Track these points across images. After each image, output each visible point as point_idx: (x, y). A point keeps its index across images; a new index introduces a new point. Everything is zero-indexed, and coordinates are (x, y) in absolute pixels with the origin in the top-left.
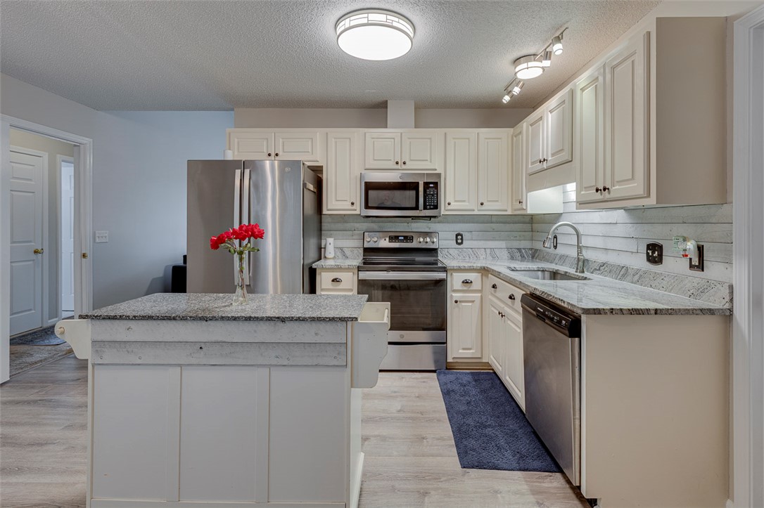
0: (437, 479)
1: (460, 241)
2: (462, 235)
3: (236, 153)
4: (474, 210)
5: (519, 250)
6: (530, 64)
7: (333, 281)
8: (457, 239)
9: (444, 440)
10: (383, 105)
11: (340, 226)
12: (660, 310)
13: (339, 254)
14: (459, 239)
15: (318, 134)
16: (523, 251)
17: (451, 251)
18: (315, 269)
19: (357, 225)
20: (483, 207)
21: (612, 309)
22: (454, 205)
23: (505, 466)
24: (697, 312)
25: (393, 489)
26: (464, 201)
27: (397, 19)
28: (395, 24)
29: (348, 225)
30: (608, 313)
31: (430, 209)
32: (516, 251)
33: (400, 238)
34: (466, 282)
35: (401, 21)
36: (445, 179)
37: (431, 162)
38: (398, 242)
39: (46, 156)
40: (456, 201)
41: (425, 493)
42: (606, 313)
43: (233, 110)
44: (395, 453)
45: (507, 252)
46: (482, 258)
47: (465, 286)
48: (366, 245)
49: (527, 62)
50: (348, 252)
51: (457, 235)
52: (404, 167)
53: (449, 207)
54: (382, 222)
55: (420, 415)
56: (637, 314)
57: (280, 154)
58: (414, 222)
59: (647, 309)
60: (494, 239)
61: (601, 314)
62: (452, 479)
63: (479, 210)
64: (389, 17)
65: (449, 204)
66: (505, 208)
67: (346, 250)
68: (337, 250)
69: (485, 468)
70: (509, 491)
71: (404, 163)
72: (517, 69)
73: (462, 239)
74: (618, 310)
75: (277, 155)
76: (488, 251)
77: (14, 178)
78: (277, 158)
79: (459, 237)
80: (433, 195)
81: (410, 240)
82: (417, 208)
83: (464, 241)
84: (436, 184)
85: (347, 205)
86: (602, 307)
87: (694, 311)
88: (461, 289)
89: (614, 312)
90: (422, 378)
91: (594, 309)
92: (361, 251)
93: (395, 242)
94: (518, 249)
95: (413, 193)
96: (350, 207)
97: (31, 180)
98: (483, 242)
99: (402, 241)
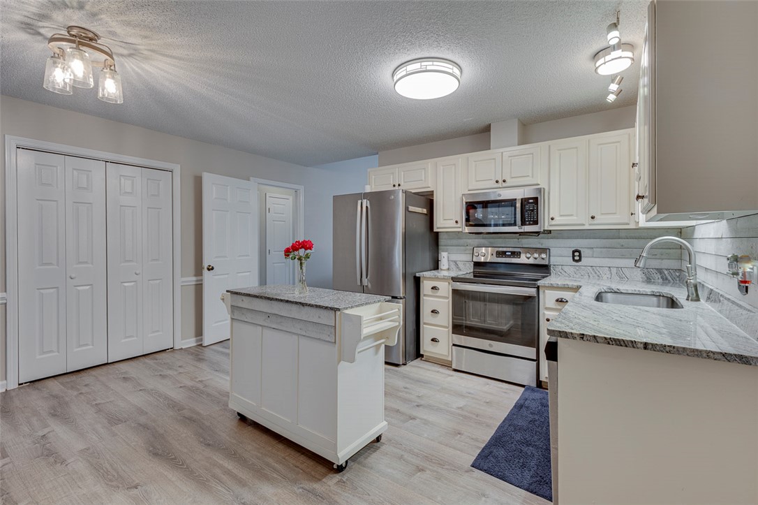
0: (441, 465)
1: (577, 258)
2: (579, 252)
3: (373, 186)
4: (584, 225)
5: (660, 271)
6: (608, 58)
7: (432, 288)
8: (574, 256)
9: (478, 441)
10: (487, 129)
11: (455, 242)
12: (652, 344)
13: (453, 266)
14: (577, 255)
15: (429, 164)
16: (666, 272)
17: (566, 268)
18: (419, 277)
19: (470, 241)
20: (595, 221)
21: (583, 335)
22: (558, 220)
23: (513, 480)
24: (716, 356)
25: (401, 457)
26: (572, 215)
27: (431, 63)
28: (429, 68)
29: (462, 241)
30: (578, 338)
31: (530, 224)
32: (654, 271)
33: (507, 253)
34: (560, 301)
35: (435, 63)
36: (549, 193)
37: (533, 177)
38: (505, 257)
39: (291, 198)
40: (561, 216)
41: (421, 470)
42: (574, 338)
43: (377, 153)
44: (426, 435)
45: (641, 273)
46: (605, 277)
47: (559, 305)
48: (475, 260)
49: (604, 56)
50: (461, 265)
51: (574, 252)
52: (504, 185)
53: (553, 222)
54: (493, 238)
55: (474, 417)
56: (617, 345)
57: (402, 184)
58: (522, 238)
59: (632, 342)
60: (623, 257)
61: (568, 338)
62: (454, 470)
63: (590, 225)
64: (423, 64)
65: (552, 219)
66: (626, 221)
67: (459, 263)
68: (451, 263)
69: (491, 475)
70: (497, 500)
71: (504, 181)
72: (597, 65)
73: (580, 256)
74: (590, 336)
75: (399, 185)
76: (614, 270)
77: (275, 213)
78: (400, 187)
79: (577, 254)
80: (533, 210)
81: (517, 255)
82: (515, 224)
83: (583, 259)
84: (536, 199)
85: (452, 224)
86: (570, 331)
87: (712, 355)
88: (554, 307)
89: (585, 338)
90: (507, 389)
91: (560, 332)
92: (472, 264)
93: (502, 257)
94: (657, 269)
95: (511, 209)
96: (455, 225)
97: (283, 214)
98: (607, 259)
99: (509, 256)
